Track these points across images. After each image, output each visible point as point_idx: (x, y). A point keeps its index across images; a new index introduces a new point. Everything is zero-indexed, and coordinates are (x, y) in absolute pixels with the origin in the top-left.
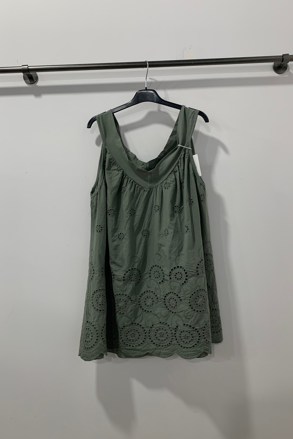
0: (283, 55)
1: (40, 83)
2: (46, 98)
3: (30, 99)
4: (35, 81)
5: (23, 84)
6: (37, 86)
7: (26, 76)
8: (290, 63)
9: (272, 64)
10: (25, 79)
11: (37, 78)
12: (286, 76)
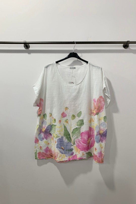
0: (127, 41)
5: (24, 49)
6: (29, 50)
7: (25, 46)
8: (130, 45)
9: (123, 44)
10: (24, 47)
11: (29, 47)
12: (128, 49)
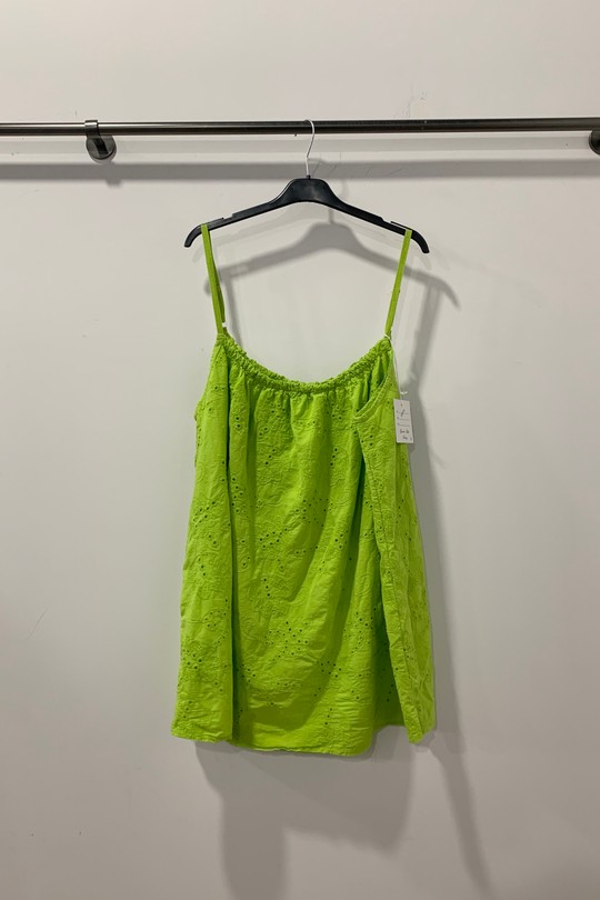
1: (118, 158)
2: (128, 187)
3: (100, 187)
4: (110, 153)
5: (85, 158)
6: (113, 164)
7: (91, 142)
10: (89, 148)
11: (114, 149)
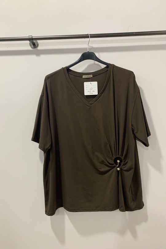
1: (40, 48)
2: (43, 57)
3: (33, 57)
4: (36, 46)
